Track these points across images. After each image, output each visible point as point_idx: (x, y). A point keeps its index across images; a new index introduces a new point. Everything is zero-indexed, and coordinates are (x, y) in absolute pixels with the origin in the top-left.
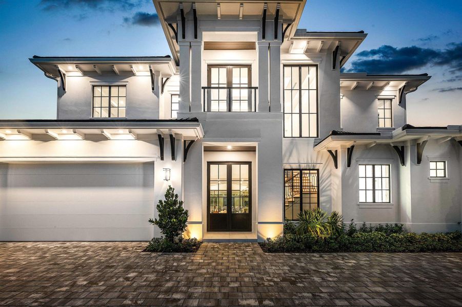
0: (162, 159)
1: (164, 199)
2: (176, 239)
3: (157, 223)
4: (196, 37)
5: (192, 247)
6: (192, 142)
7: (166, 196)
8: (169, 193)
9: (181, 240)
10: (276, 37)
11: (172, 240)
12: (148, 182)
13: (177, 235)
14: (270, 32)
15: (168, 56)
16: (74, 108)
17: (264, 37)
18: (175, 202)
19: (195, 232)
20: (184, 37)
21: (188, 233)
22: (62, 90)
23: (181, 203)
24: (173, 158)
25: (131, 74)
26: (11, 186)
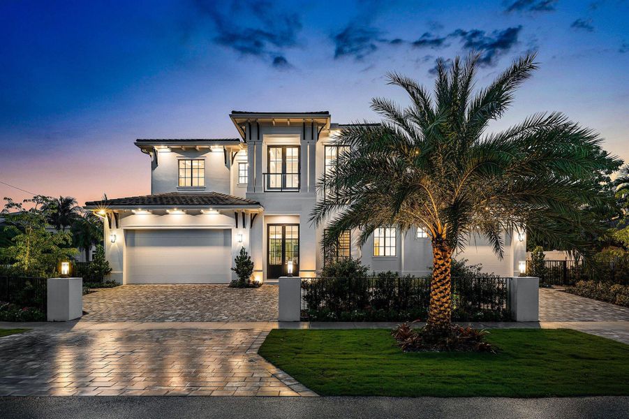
0: (237, 227)
1: (239, 255)
2: (246, 280)
3: (235, 270)
4: (258, 139)
5: (256, 285)
6: (256, 214)
7: (241, 253)
8: (242, 251)
9: (249, 281)
10: (312, 139)
11: (244, 280)
12: (227, 243)
13: (247, 278)
14: (308, 135)
15: (238, 140)
16: (164, 179)
17: (304, 139)
18: (246, 258)
19: (258, 277)
20: (250, 139)
21: (254, 278)
22: (155, 164)
23: (250, 257)
24: (244, 227)
25: (209, 150)
26: (137, 246)
